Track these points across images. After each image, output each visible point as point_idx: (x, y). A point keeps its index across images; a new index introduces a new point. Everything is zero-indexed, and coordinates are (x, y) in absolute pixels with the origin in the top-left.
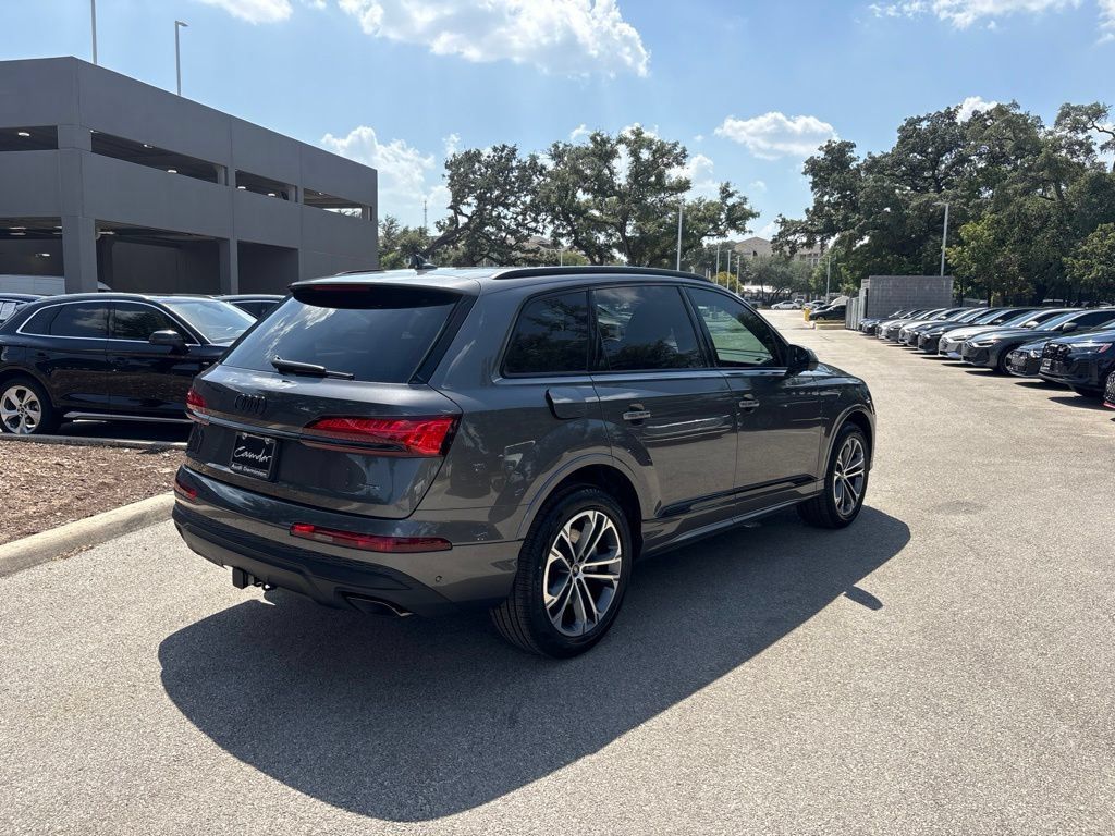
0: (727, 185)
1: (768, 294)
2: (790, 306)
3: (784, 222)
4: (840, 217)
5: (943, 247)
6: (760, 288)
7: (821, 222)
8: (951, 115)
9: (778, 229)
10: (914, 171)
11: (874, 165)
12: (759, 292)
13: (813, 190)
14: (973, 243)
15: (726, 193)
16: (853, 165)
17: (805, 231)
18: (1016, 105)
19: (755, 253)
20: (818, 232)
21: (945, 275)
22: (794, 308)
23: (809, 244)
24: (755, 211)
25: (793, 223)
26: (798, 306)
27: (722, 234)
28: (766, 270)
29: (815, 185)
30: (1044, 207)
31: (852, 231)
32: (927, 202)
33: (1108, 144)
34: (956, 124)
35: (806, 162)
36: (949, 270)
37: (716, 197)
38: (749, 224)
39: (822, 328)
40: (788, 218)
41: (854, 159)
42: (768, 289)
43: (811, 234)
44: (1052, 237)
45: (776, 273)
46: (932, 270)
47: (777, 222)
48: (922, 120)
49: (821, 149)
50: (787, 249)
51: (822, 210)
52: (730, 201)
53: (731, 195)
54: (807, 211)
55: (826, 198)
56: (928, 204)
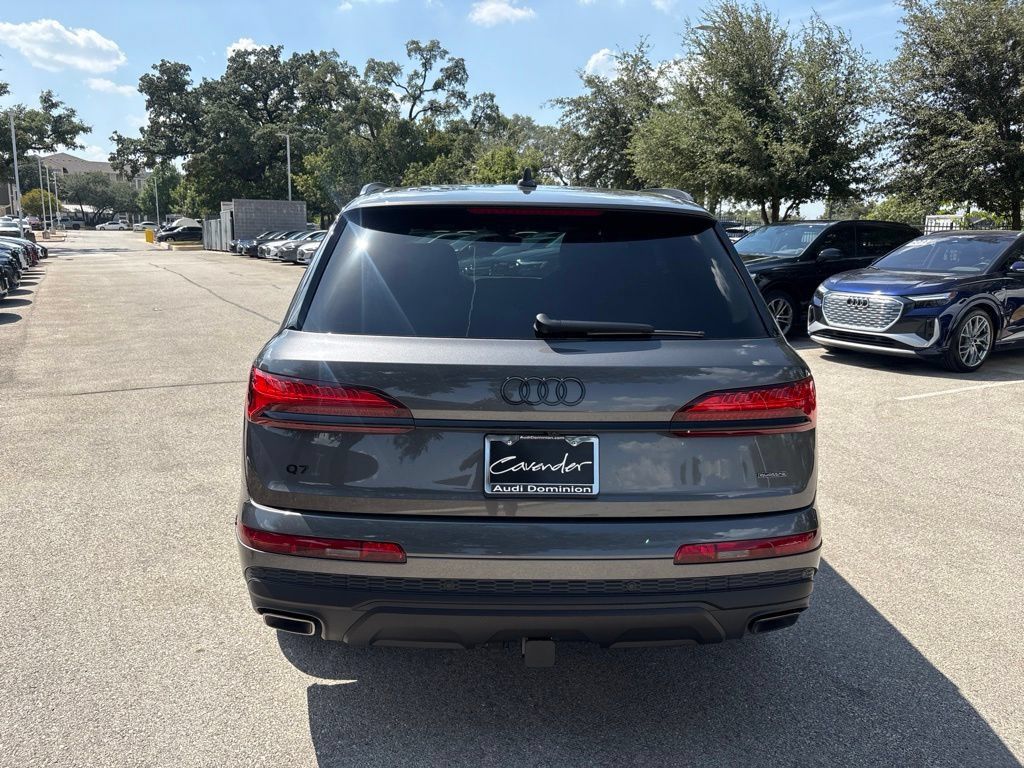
0: (49, 94)
1: (87, 214)
2: (117, 226)
3: (120, 140)
4: (188, 140)
5: (290, 175)
6: (78, 207)
7: (159, 143)
8: (274, 53)
9: (114, 148)
10: (248, 102)
11: (209, 89)
12: (77, 211)
13: (147, 109)
14: (317, 173)
15: (48, 102)
16: (189, 89)
17: (145, 151)
18: (335, 54)
19: (65, 170)
20: (160, 153)
21: (293, 199)
22: (121, 229)
23: (150, 164)
24: (86, 125)
25: (132, 142)
26: (126, 228)
27: (49, 148)
28: (84, 189)
29: (150, 105)
30: (363, 146)
31: (203, 154)
32: (271, 132)
33: (405, 97)
34: (279, 62)
35: (141, 79)
36: (297, 195)
37: (37, 106)
38: (79, 139)
39: (180, 249)
40: (125, 136)
41: (188, 83)
42: (88, 209)
43: (151, 154)
44: (375, 171)
45: (97, 193)
46: (280, 194)
47: (112, 139)
48: (250, 54)
49: (154, 67)
50: (128, 168)
51: (158, 130)
52: (55, 113)
53: (55, 105)
54: (142, 130)
55: (162, 119)
56: (271, 133)
